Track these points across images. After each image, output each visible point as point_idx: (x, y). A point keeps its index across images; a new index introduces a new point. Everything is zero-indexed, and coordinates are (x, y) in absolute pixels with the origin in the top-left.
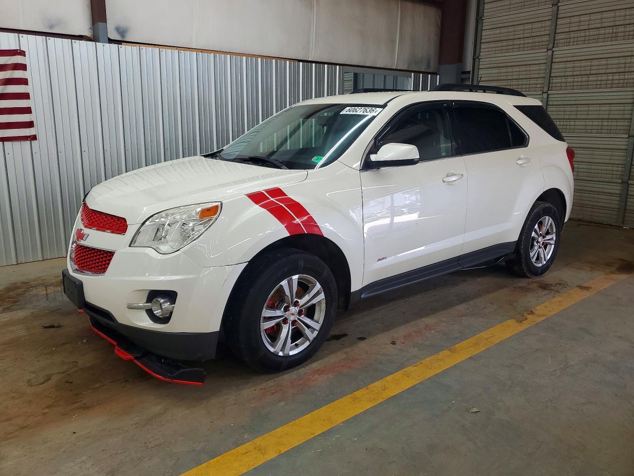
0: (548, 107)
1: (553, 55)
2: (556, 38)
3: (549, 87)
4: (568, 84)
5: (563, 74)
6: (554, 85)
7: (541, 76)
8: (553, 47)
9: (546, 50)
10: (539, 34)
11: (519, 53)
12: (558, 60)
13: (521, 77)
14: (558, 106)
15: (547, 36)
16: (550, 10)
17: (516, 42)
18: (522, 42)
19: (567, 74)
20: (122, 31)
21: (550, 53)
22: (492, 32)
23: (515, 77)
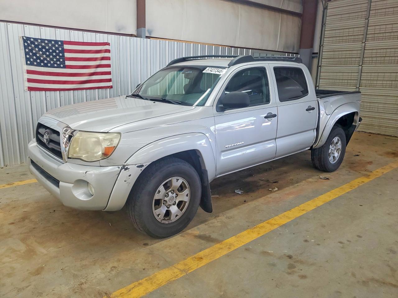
0: (362, 73)
1: (365, 46)
2: (367, 37)
3: (363, 63)
4: (373, 61)
5: (370, 56)
6: (365, 62)
7: (358, 56)
8: (365, 41)
9: (361, 43)
10: (357, 34)
11: (346, 44)
12: (368, 48)
13: (347, 57)
14: (368, 73)
15: (362, 35)
16: (364, 21)
17: (344, 38)
18: (348, 38)
19: (373, 56)
20: (150, 32)
21: (363, 44)
22: (331, 32)
23: (343, 57)
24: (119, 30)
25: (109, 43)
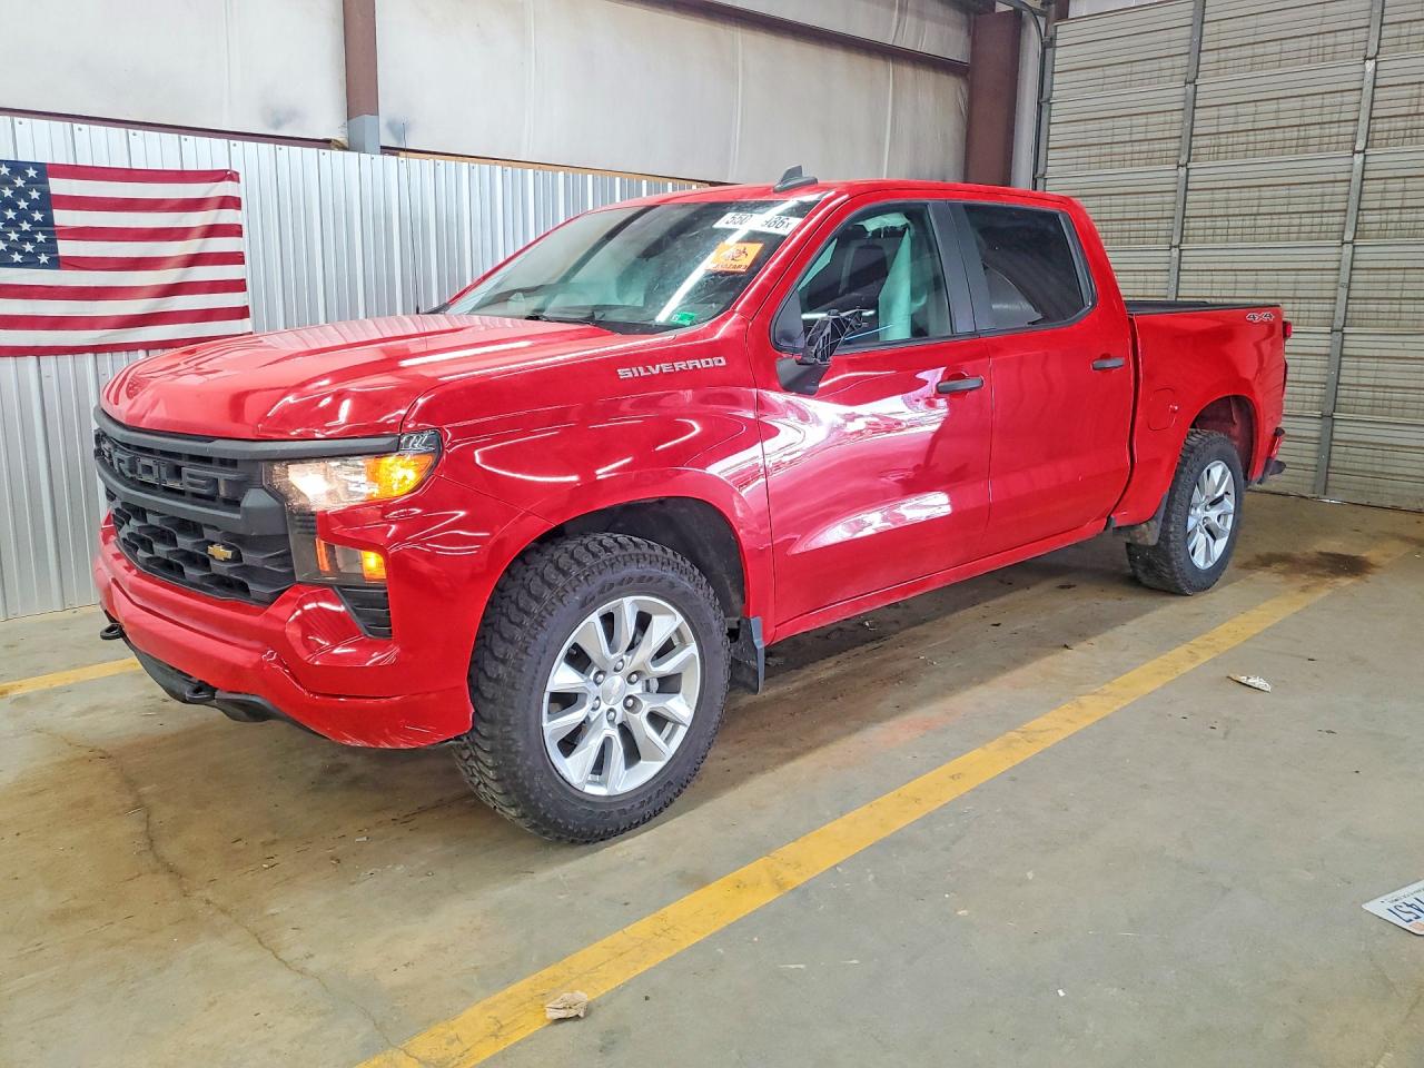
0: (1181, 273)
1: (1187, 176)
2: (1194, 144)
3: (1182, 236)
4: (1219, 231)
5: (1207, 212)
6: (1191, 232)
7: (1166, 214)
8: (1189, 161)
9: (1175, 166)
10: (1160, 135)
11: (1124, 170)
12: (1197, 186)
13: (1128, 216)
14: (1200, 273)
15: (1177, 140)
16: (1181, 91)
17: (1117, 149)
18: (1128, 149)
19: (1216, 212)
20: (400, 129)
21: (1182, 171)
22: (1071, 128)
23: (1115, 216)
24: (278, 124)
25: (237, 174)
